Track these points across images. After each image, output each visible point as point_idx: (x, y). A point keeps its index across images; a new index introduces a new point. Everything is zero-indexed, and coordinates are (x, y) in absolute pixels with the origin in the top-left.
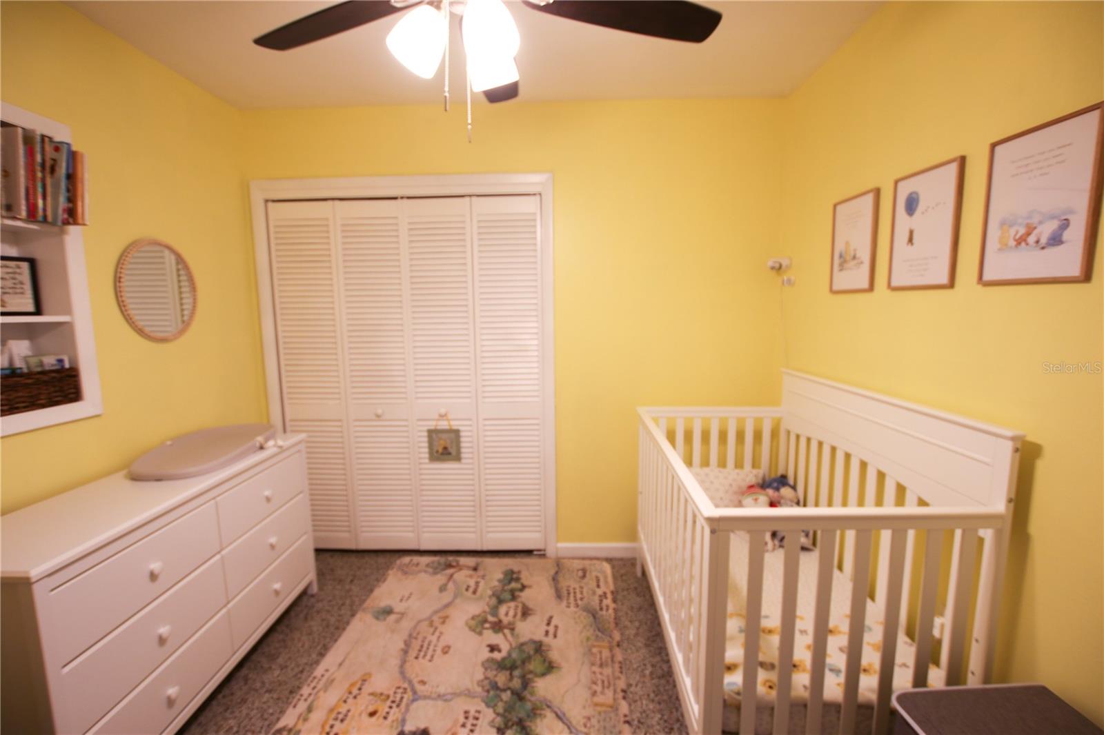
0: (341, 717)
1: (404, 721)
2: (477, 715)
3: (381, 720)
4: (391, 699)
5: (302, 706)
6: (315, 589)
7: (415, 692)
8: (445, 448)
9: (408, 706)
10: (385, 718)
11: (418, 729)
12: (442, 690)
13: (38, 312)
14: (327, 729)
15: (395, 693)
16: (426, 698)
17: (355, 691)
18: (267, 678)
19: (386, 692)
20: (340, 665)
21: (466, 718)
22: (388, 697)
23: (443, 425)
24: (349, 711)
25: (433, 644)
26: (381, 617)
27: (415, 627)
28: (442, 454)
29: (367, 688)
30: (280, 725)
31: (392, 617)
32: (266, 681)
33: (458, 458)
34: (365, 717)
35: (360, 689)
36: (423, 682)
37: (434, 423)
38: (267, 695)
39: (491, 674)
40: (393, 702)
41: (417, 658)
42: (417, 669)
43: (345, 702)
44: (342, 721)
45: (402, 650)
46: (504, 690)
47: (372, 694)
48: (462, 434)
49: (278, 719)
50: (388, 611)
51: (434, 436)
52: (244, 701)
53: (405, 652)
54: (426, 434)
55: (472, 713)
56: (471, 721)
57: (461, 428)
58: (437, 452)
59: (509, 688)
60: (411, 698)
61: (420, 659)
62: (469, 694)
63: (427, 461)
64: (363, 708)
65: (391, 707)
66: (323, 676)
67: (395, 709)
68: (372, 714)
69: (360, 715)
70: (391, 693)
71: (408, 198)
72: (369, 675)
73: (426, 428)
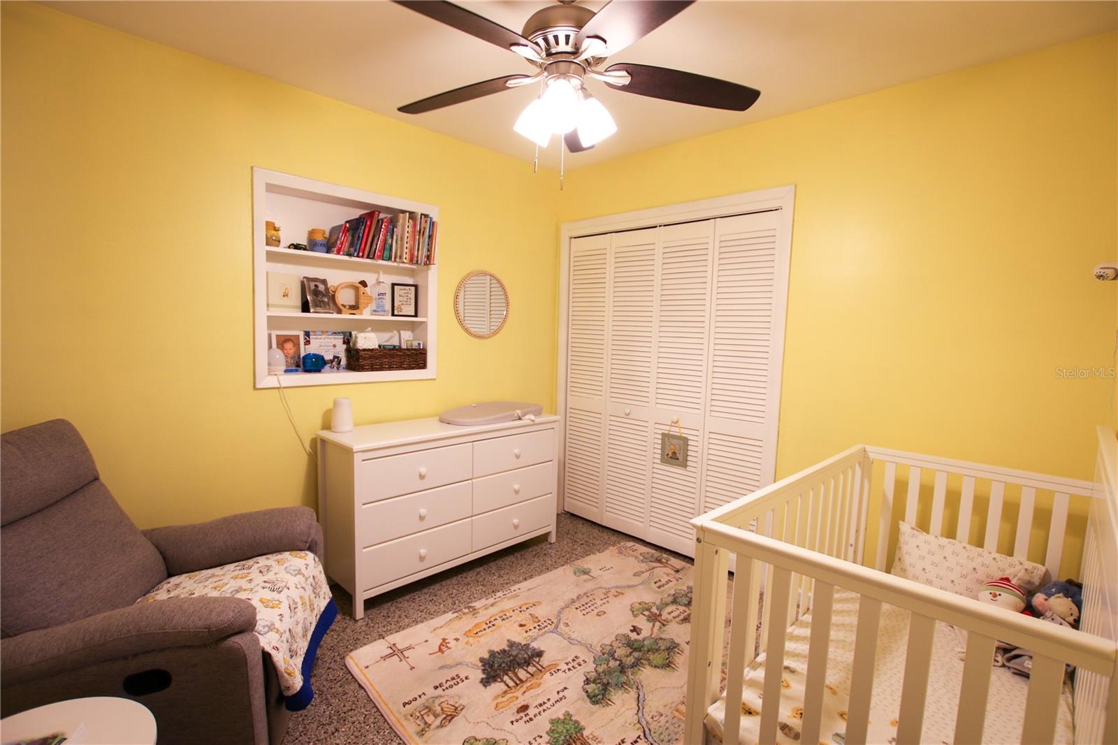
0: (504, 617)
1: (535, 639)
2: (582, 663)
3: (524, 631)
4: (540, 623)
5: (491, 601)
6: (553, 539)
7: (557, 627)
8: (674, 453)
9: (545, 632)
10: (526, 632)
11: (539, 648)
12: (574, 636)
13: (416, 315)
14: (492, 620)
15: (545, 621)
16: (560, 634)
17: (524, 608)
18: (489, 578)
19: (539, 618)
20: (529, 589)
21: (574, 660)
22: (539, 621)
23: (675, 431)
24: (511, 617)
25: (595, 606)
26: (578, 574)
27: (593, 590)
28: (671, 458)
29: (531, 611)
30: (472, 605)
31: (586, 577)
32: (486, 579)
33: (684, 465)
34: (516, 625)
35: (527, 608)
36: (567, 625)
37: (668, 428)
38: (481, 587)
39: (615, 645)
40: (539, 626)
41: (577, 608)
42: (572, 615)
43: (513, 611)
44: (503, 620)
45: (573, 599)
46: (616, 660)
47: (531, 615)
48: (690, 443)
49: (471, 602)
50: (586, 572)
51: (666, 439)
52: (468, 584)
53: (573, 601)
54: (660, 437)
55: (580, 660)
56: (575, 664)
57: (689, 437)
58: (668, 455)
59: (621, 661)
60: (551, 629)
61: (579, 610)
62: (589, 648)
63: (659, 461)
64: (519, 619)
65: (535, 628)
66: (515, 591)
67: (536, 630)
68: (521, 625)
69: (515, 622)
70: (542, 621)
71: (665, 226)
72: (540, 603)
73: (660, 432)
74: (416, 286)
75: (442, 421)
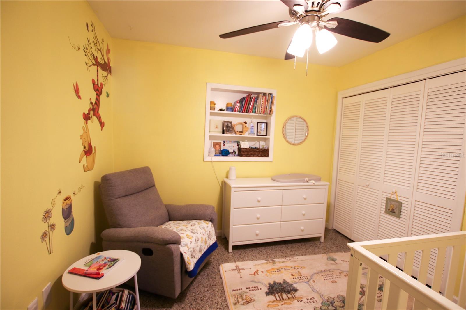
0: (286, 269)
1: (296, 283)
2: (315, 302)
3: (293, 278)
4: (301, 277)
5: (283, 260)
6: (322, 240)
7: (309, 281)
8: (393, 209)
9: (302, 282)
10: (294, 278)
11: (297, 288)
12: (316, 288)
13: (266, 135)
14: (280, 268)
15: (304, 277)
16: (310, 285)
17: (296, 268)
18: (286, 250)
19: (302, 274)
20: (302, 260)
21: (311, 299)
22: (301, 276)
23: (394, 197)
24: (289, 270)
25: (332, 277)
26: (329, 260)
27: (334, 269)
28: (391, 211)
29: (299, 270)
30: (275, 260)
31: (333, 262)
32: (285, 251)
33: (399, 216)
34: (290, 274)
35: (298, 268)
36: (314, 282)
37: (390, 195)
38: (281, 253)
39: (336, 299)
40: (300, 278)
41: (322, 276)
42: (319, 279)
43: (291, 267)
44: (285, 270)
45: (322, 271)
46: (333, 307)
47: (299, 272)
48: (403, 205)
49: (275, 258)
50: (333, 260)
51: (389, 201)
52: (276, 250)
53: (322, 272)
54: (385, 199)
55: (315, 300)
56: (311, 301)
57: (402, 202)
58: (389, 210)
59: (336, 308)
60: (306, 281)
61: (323, 277)
62: (321, 296)
63: (384, 212)
64: (292, 272)
65: (298, 278)
66: (295, 259)
67: (298, 279)
68: (292, 275)
69: (290, 273)
70: (303, 276)
71: (394, 87)
72: (305, 268)
73: (386, 197)
74: (267, 123)
75: (272, 179)
